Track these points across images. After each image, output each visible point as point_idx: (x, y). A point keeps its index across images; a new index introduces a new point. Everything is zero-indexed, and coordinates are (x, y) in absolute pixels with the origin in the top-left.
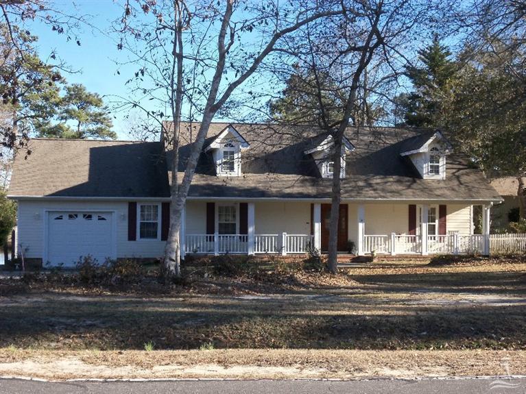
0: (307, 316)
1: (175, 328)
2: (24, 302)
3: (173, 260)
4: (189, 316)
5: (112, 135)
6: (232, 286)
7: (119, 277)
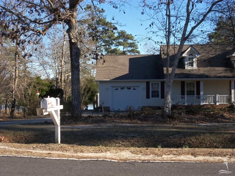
0: (230, 133)
1: (170, 138)
2: (104, 126)
3: (167, 108)
4: (176, 133)
5: (138, 52)
6: (194, 119)
7: (144, 115)
